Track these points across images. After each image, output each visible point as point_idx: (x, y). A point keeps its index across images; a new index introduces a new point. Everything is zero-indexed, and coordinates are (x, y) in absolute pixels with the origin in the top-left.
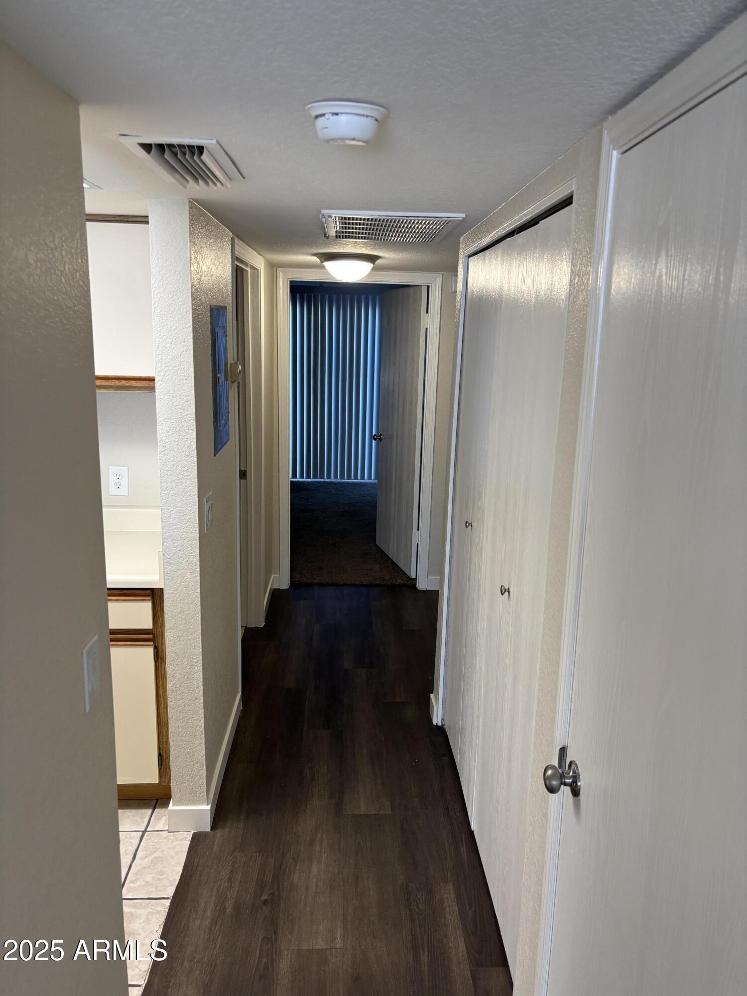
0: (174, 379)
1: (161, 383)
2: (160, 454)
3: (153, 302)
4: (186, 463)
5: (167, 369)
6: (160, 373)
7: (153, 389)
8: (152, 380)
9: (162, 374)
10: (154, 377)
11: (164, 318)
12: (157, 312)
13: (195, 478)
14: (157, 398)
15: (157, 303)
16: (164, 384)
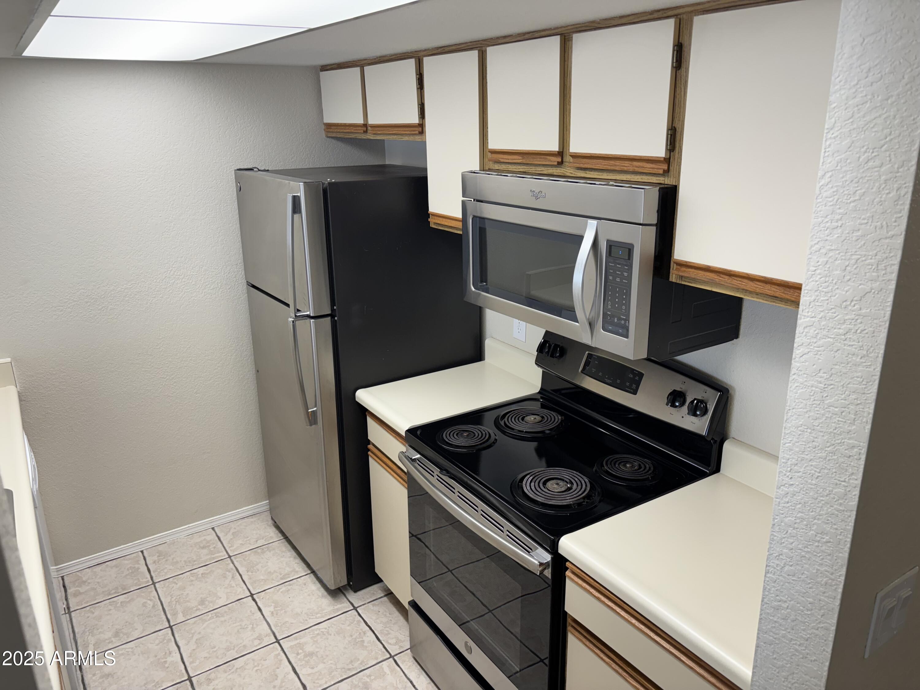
0: (835, 349)
1: (807, 350)
2: (779, 488)
3: (820, 174)
4: (828, 528)
5: (823, 323)
6: (806, 330)
7: (796, 303)
8: (797, 288)
9: (812, 331)
10: (801, 285)
11: (838, 211)
12: (825, 195)
13: (842, 566)
14: (791, 379)
15: (830, 174)
16: (811, 354)
